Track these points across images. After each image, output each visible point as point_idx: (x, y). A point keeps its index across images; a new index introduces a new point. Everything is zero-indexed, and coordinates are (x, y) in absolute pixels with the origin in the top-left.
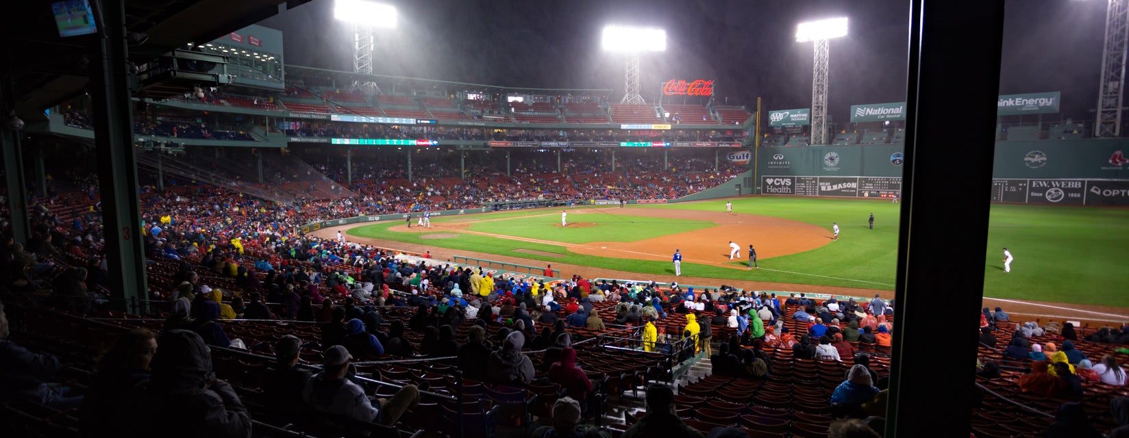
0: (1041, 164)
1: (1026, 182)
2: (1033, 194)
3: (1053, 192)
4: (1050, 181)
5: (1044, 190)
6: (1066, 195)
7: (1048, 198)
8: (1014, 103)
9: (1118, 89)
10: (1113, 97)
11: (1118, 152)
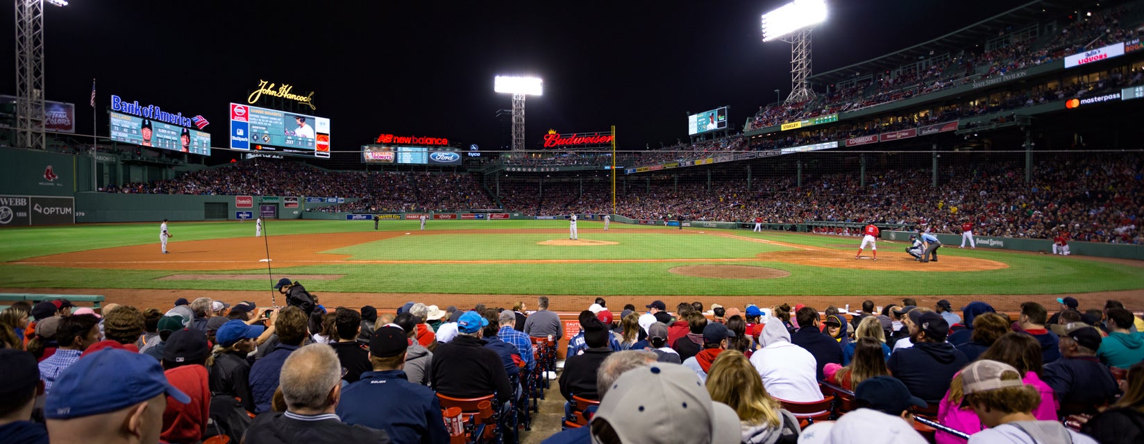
3: (3, 212)
6: (15, 215)
9: (40, 98)
10: (37, 106)
11: (49, 167)
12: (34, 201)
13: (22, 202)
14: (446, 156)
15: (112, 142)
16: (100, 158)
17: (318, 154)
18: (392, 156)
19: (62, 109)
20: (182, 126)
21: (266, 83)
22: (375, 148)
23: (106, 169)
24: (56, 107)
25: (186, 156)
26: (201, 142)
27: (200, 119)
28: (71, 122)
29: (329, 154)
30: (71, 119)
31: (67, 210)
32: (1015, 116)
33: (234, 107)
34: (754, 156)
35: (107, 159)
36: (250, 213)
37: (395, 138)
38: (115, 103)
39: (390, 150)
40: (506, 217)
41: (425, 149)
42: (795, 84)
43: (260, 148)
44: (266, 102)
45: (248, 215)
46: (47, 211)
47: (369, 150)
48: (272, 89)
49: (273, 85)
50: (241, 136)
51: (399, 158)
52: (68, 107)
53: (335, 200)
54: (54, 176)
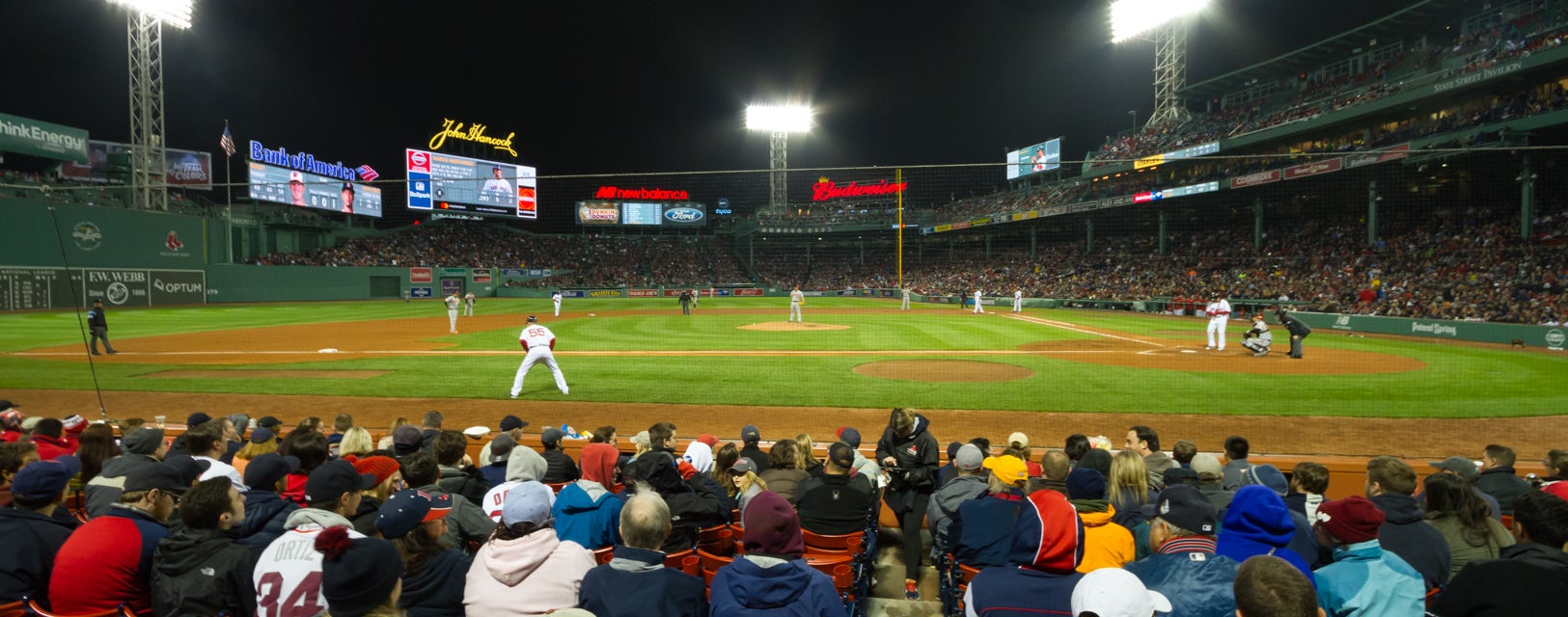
0: (95, 244)
1: (79, 273)
2: (92, 293)
3: (115, 289)
4: (110, 272)
5: (103, 286)
6: (131, 292)
7: (111, 297)
8: (30, 133)
9: (160, 145)
10: (155, 155)
11: (173, 233)
12: (154, 276)
13: (139, 277)
14: (684, 214)
15: (253, 201)
16: (237, 221)
17: (520, 214)
18: (615, 215)
19: (196, 160)
20: (343, 179)
21: (452, 122)
22: (593, 205)
23: (245, 236)
24: (189, 158)
25: (349, 218)
26: (369, 200)
27: (365, 170)
28: (207, 176)
29: (535, 213)
30: (207, 172)
31: (196, 287)
32: (1501, 133)
33: (411, 153)
34: (1095, 207)
35: (246, 222)
36: (429, 290)
37: (620, 191)
38: (254, 150)
39: (612, 207)
40: (759, 293)
41: (658, 206)
42: (1160, 101)
43: (446, 206)
44: (453, 147)
45: (426, 292)
46: (170, 288)
47: (586, 208)
48: (460, 131)
49: (461, 125)
50: (421, 192)
51: (625, 217)
52: (204, 157)
53: (539, 272)
54: (178, 245)
